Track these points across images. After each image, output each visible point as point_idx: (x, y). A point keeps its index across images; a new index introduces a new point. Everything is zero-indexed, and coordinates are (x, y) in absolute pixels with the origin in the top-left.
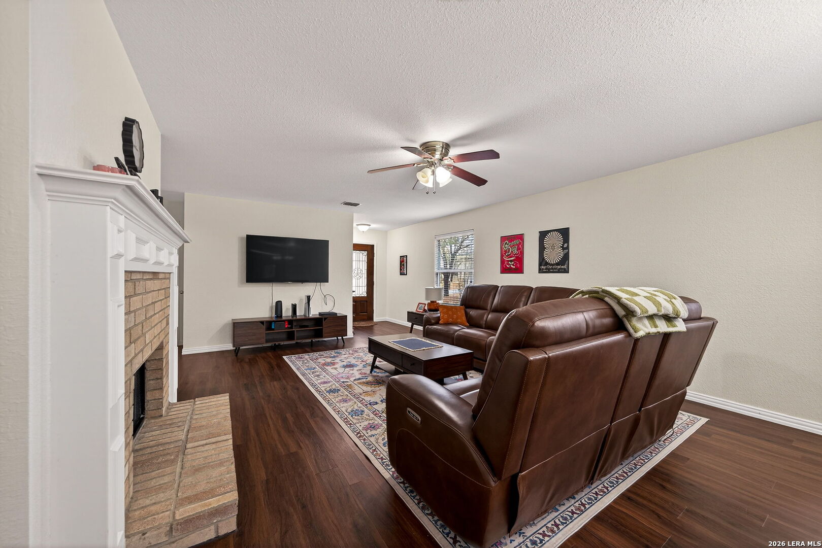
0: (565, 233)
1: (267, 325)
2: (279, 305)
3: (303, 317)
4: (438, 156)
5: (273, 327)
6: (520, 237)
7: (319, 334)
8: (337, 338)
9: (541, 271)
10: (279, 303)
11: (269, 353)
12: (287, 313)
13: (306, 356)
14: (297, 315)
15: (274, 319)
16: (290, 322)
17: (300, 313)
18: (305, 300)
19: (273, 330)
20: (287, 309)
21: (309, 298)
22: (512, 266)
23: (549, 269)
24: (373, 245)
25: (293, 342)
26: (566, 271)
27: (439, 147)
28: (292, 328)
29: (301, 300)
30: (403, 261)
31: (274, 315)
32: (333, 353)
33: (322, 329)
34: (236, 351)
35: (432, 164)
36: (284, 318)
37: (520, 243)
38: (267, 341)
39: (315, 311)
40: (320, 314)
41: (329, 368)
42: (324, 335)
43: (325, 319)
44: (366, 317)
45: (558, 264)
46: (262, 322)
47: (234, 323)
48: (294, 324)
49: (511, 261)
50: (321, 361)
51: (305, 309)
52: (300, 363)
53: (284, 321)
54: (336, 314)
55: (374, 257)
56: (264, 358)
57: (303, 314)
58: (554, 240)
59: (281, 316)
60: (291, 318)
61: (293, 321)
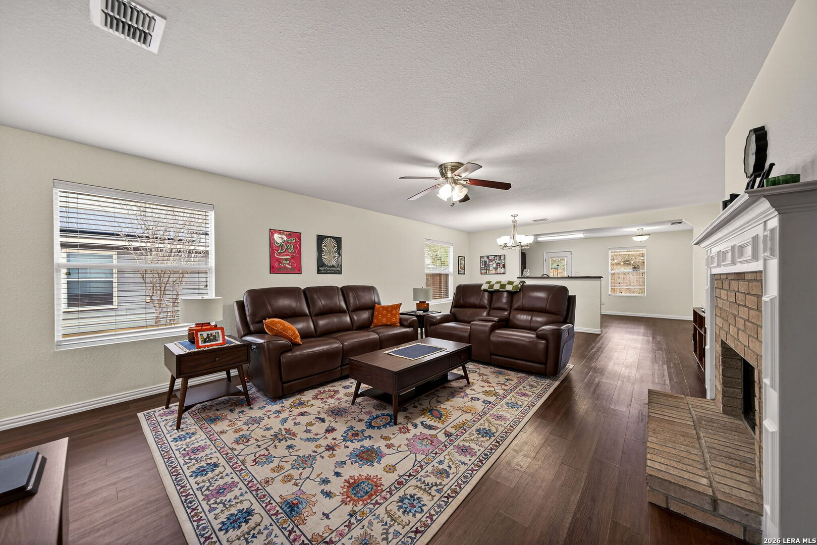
0: (337, 241)
6: (298, 236)
9: (319, 272)
22: (287, 266)
23: (327, 270)
26: (340, 272)
37: (298, 243)
45: (333, 266)
49: (286, 260)
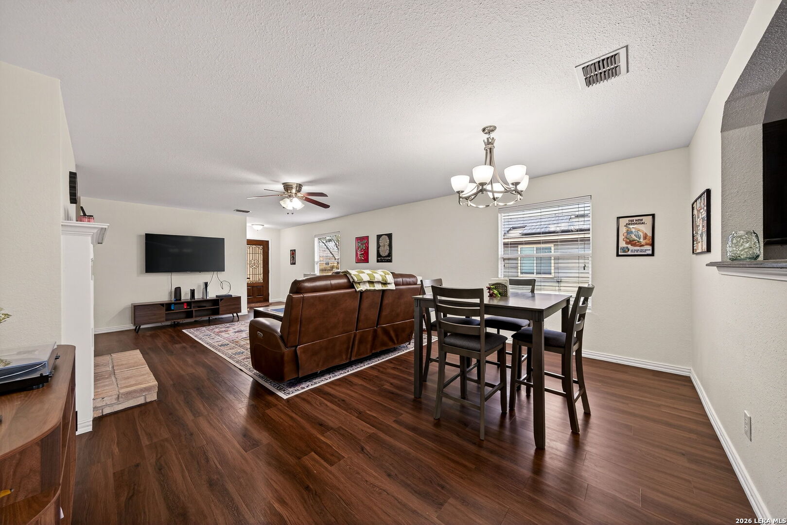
0: (390, 236)
1: (167, 306)
2: (178, 290)
3: (201, 299)
4: (294, 191)
5: (172, 308)
6: (367, 238)
7: (216, 312)
8: (233, 315)
9: (378, 261)
10: (178, 289)
11: (170, 330)
12: (185, 296)
13: (204, 328)
14: (195, 298)
15: (173, 302)
16: (189, 303)
17: (198, 296)
18: (203, 286)
19: (173, 310)
20: (186, 294)
21: (206, 284)
22: (362, 258)
23: (382, 260)
24: (268, 241)
25: (192, 320)
26: (390, 261)
27: (294, 186)
28: (190, 308)
29: (199, 286)
30: (293, 252)
31: (173, 299)
32: (228, 325)
33: (219, 308)
34: (137, 330)
35: (290, 196)
36: (182, 301)
37: (366, 242)
38: (167, 320)
39: (212, 295)
40: (217, 296)
41: (223, 334)
42: (220, 312)
43: (221, 300)
44: (262, 299)
45: (386, 257)
46: (162, 305)
47: (135, 306)
48: (193, 305)
49: (362, 254)
50: (217, 330)
51: (203, 293)
52: (197, 333)
53: (183, 303)
54: (231, 295)
55: (269, 250)
56: (164, 333)
57: (201, 297)
58: (385, 241)
59: (180, 299)
60: (189, 300)
61: (192, 303)
